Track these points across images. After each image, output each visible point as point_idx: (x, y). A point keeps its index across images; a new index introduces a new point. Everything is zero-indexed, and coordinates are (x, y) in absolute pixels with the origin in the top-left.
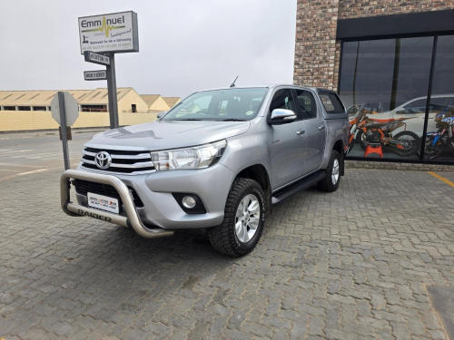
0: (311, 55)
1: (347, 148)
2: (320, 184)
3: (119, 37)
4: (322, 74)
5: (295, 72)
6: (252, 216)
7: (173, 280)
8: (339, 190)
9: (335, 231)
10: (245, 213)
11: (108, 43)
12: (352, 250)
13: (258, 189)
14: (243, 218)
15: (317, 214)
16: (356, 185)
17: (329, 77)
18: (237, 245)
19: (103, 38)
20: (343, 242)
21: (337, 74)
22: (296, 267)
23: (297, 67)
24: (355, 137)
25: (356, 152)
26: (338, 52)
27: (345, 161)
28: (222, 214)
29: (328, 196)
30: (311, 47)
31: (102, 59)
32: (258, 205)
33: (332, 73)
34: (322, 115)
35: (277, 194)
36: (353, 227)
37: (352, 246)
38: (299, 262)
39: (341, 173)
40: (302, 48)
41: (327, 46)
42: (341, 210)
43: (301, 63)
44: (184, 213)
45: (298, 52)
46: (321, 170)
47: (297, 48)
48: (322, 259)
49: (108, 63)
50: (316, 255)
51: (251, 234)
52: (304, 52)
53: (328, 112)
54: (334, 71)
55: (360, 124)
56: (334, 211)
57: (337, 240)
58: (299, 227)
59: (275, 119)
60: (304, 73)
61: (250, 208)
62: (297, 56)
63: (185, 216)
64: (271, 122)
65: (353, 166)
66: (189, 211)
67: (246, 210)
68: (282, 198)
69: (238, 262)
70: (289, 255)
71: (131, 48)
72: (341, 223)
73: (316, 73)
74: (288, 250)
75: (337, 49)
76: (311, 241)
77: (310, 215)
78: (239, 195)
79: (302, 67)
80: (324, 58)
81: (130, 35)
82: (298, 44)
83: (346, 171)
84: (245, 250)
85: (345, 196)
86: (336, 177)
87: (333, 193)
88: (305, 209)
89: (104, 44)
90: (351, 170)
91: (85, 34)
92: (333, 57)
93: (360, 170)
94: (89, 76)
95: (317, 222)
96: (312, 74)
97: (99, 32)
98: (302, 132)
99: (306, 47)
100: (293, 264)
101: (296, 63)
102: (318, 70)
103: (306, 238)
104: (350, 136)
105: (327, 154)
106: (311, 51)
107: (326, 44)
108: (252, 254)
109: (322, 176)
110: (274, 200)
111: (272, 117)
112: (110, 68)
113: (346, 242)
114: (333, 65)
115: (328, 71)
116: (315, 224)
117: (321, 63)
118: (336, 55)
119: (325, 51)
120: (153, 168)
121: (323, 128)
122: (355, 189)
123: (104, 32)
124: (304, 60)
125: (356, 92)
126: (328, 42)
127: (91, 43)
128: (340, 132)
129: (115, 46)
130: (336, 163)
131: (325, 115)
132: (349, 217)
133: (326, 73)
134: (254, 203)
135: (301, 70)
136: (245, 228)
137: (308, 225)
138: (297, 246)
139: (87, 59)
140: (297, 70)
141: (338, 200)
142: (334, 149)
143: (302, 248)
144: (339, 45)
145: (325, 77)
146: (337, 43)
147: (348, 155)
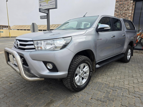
0: (122, 8)
1: (135, 45)
2: (122, 59)
3: (51, 4)
4: (126, 15)
5: (115, 14)
6: (85, 73)
7: (43, 101)
8: (130, 62)
9: (126, 83)
10: (81, 72)
11: (47, 6)
12: (134, 95)
13: (89, 61)
14: (80, 74)
15: (119, 73)
16: (138, 60)
17: (129, 16)
18: (75, 87)
19: (46, 4)
20: (130, 89)
21: (133, 15)
22: (103, 102)
23: (116, 12)
24: (139, 41)
25: (139, 47)
26: (134, 6)
27: (134, 50)
28: (67, 72)
29: (125, 64)
30: (122, 4)
31: (45, 11)
32: (88, 68)
33: (130, 15)
34: (124, 30)
35: (99, 63)
36: (136, 81)
37: (134, 92)
38: (106, 99)
39: (132, 55)
40: (118, 5)
41: (129, 4)
42: (130, 71)
43: (117, 11)
44: (48, 71)
45: (116, 6)
46: (122, 54)
47: (116, 5)
48: (118, 99)
49: (47, 13)
50: (115, 96)
51: (84, 81)
52: (119, 6)
53: (127, 29)
54: (131, 14)
55: (141, 36)
56: (127, 72)
57: (127, 88)
58: (109, 79)
59: (99, 29)
60: (119, 15)
61: (84, 70)
62: (116, 8)
63: (49, 72)
64: (98, 30)
65: (137, 52)
66: (50, 70)
67: (82, 71)
68: (102, 65)
69: (76, 94)
70: (101, 93)
71: (54, 7)
72: (130, 78)
73: (124, 15)
74: (102, 91)
75: (133, 5)
76: (114, 86)
77: (115, 73)
78: (77, 64)
79: (118, 12)
80: (128, 8)
81: (54, 3)
82: (117, 3)
83: (134, 54)
84: (79, 89)
85: (133, 65)
86: (129, 56)
87: (127, 63)
88: (113, 70)
89: (46, 6)
90: (136, 54)
91: (41, 3)
92: (131, 8)
93: (140, 54)
94: (42, 18)
95: (118, 77)
96: (122, 15)
97: (45, 2)
98: (114, 36)
99: (120, 4)
100: (102, 100)
101: (115, 11)
102: (124, 13)
103: (111, 85)
104: (137, 40)
105: (125, 47)
106: (122, 6)
107: (128, 3)
108: (84, 91)
109: (123, 56)
110: (98, 66)
111: (98, 28)
112: (48, 14)
113: (131, 90)
114: (131, 11)
115: (129, 14)
116: (117, 78)
117: (126, 10)
118: (133, 7)
119: (128, 5)
120: (34, 49)
121: (125, 35)
122: (138, 62)
123: (46, 2)
124: (119, 9)
125: (140, 25)
126: (129, 2)
127: (42, 6)
128: (132, 38)
129: (49, 7)
130: (129, 51)
131: (126, 30)
132: (134, 76)
133: (128, 14)
134: (86, 67)
135: (117, 14)
136: (81, 79)
137: (114, 78)
138: (106, 89)
139: (40, 11)
140: (116, 14)
141: (129, 66)
142: (129, 45)
143: (109, 90)
144: (134, 3)
145: (127, 16)
146: (133, 2)
147: (135, 48)
